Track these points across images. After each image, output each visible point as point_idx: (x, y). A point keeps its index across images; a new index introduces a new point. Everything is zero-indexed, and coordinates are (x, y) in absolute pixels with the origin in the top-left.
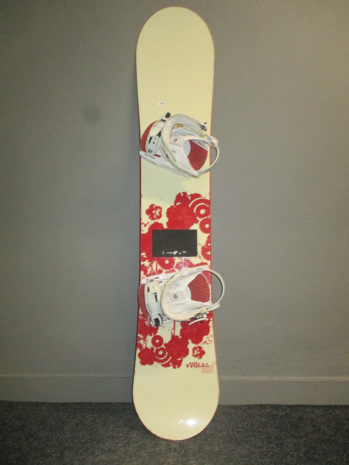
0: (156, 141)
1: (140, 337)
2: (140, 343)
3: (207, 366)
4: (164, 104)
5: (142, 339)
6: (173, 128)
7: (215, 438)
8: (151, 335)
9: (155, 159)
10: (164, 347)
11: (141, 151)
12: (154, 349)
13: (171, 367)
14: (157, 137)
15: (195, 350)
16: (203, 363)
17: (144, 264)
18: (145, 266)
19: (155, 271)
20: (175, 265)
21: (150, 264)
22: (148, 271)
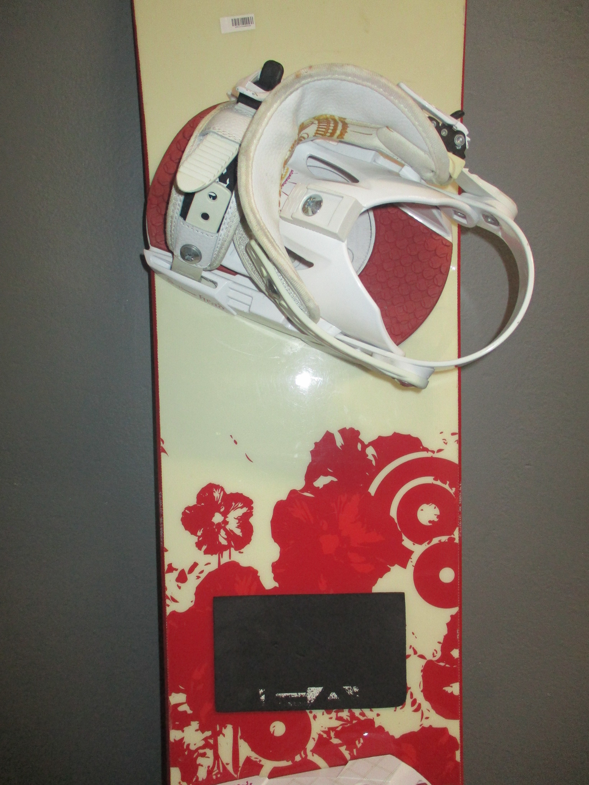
0: (215, 209)
4: (252, 27)
6: (300, 140)
9: (215, 284)
11: (152, 248)
14: (222, 190)
17: (183, 739)
18: (185, 747)
19: (230, 768)
20: (315, 741)
21: (206, 739)
22: (202, 766)
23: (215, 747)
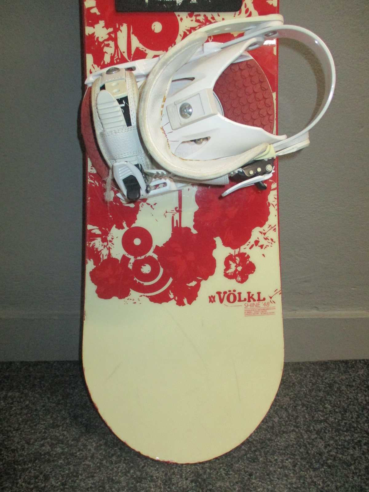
1: (93, 231)
2: (93, 246)
3: (259, 300)
5: (98, 236)
7: (274, 453)
8: (120, 227)
10: (155, 256)
12: (129, 259)
13: (173, 303)
15: (231, 262)
16: (249, 293)
17: (94, 33)
18: (96, 40)
19: (125, 55)
20: (181, 36)
21: (109, 34)
22: (107, 53)
23: (115, 40)
